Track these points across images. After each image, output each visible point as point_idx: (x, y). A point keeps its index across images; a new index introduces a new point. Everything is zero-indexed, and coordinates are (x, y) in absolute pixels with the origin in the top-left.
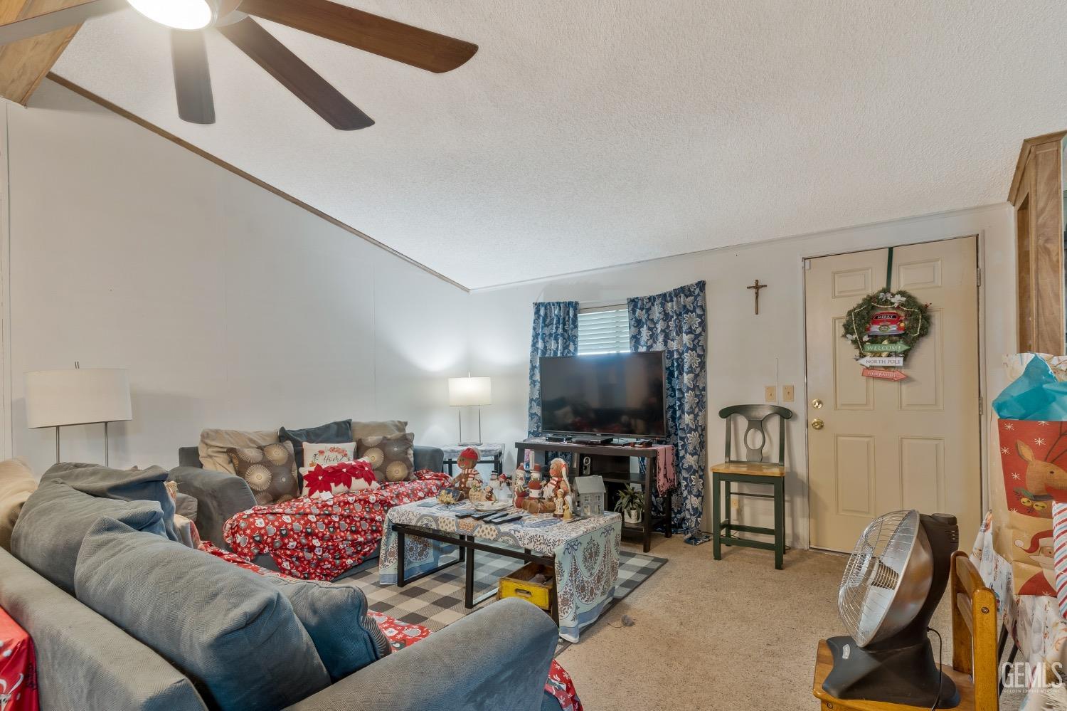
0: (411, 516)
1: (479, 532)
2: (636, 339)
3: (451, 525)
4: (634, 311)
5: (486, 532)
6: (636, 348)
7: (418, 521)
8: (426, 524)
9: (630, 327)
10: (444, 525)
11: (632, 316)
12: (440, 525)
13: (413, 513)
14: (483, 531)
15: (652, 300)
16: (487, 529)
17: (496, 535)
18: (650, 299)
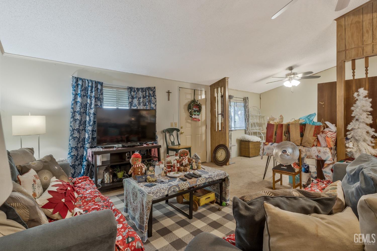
0: (163, 191)
1: (199, 182)
2: (131, 104)
3: (186, 185)
4: (131, 93)
5: (202, 181)
6: (131, 107)
7: (168, 191)
8: (174, 191)
9: (129, 98)
10: (182, 187)
11: (130, 94)
12: (181, 187)
13: (163, 189)
14: (200, 181)
15: (138, 89)
16: (201, 179)
17: (205, 180)
18: (137, 89)
